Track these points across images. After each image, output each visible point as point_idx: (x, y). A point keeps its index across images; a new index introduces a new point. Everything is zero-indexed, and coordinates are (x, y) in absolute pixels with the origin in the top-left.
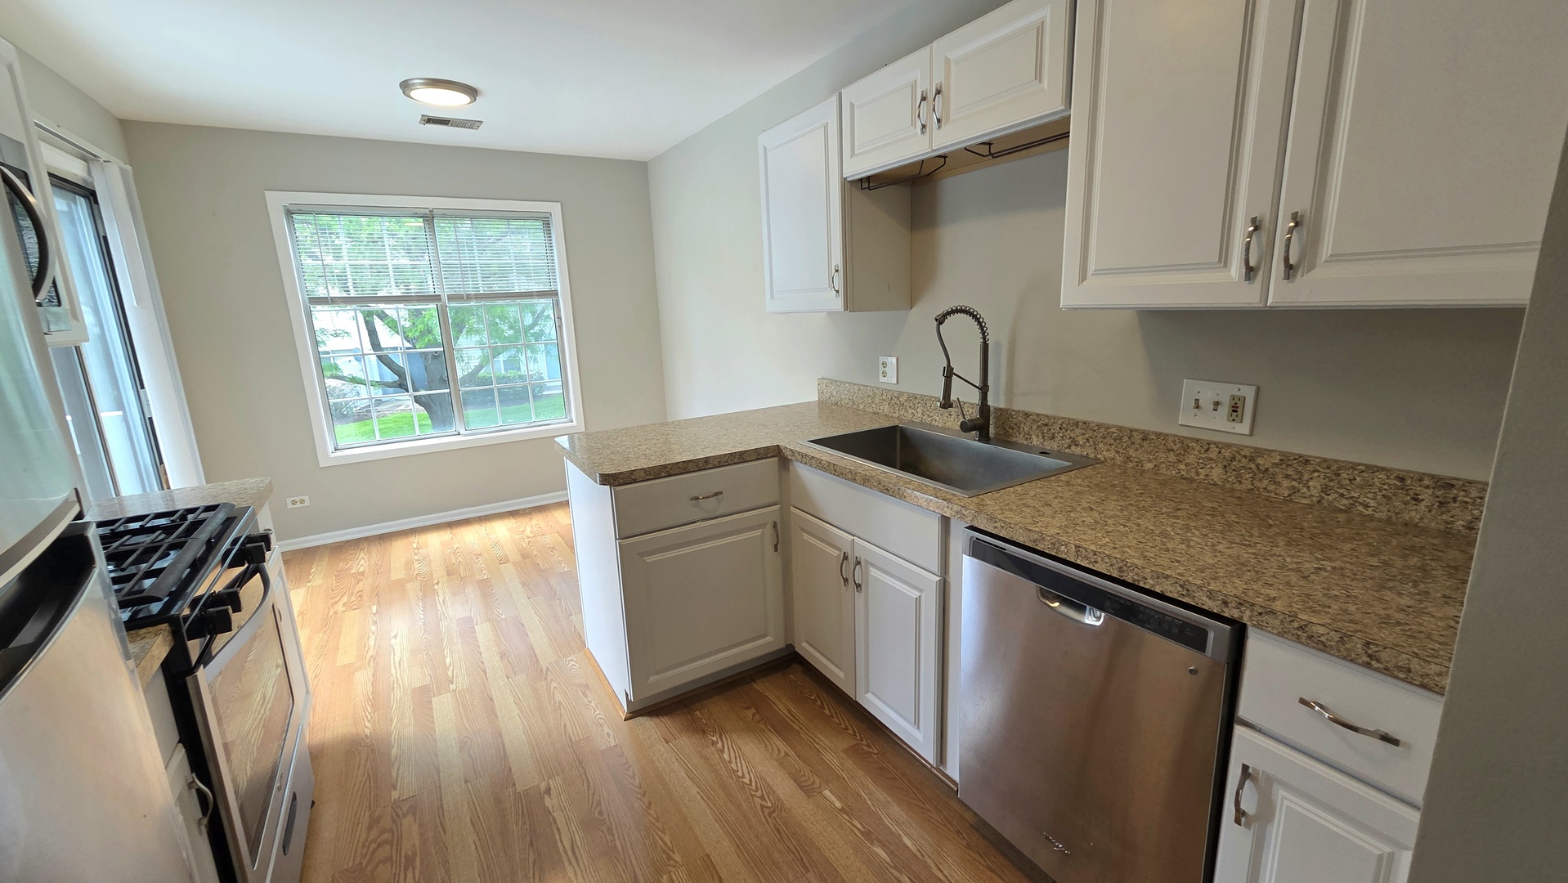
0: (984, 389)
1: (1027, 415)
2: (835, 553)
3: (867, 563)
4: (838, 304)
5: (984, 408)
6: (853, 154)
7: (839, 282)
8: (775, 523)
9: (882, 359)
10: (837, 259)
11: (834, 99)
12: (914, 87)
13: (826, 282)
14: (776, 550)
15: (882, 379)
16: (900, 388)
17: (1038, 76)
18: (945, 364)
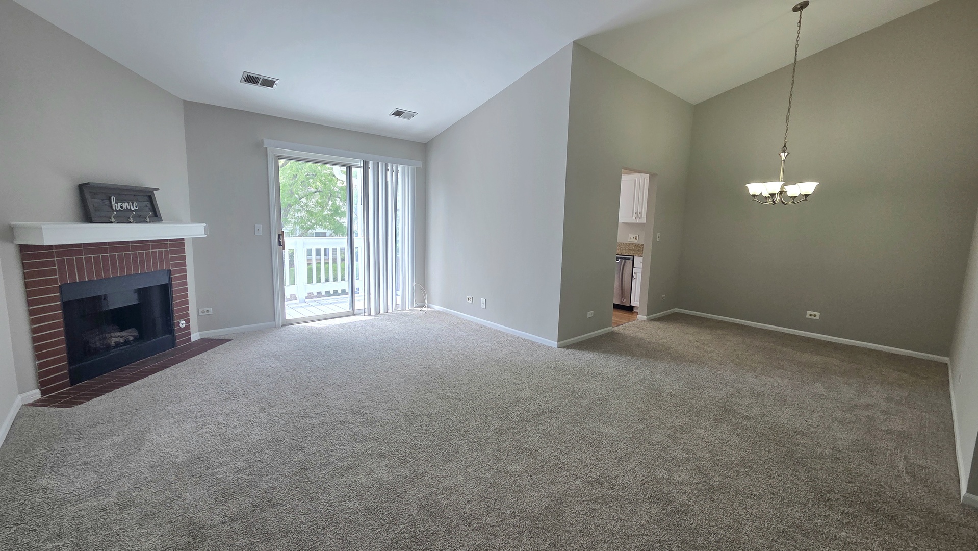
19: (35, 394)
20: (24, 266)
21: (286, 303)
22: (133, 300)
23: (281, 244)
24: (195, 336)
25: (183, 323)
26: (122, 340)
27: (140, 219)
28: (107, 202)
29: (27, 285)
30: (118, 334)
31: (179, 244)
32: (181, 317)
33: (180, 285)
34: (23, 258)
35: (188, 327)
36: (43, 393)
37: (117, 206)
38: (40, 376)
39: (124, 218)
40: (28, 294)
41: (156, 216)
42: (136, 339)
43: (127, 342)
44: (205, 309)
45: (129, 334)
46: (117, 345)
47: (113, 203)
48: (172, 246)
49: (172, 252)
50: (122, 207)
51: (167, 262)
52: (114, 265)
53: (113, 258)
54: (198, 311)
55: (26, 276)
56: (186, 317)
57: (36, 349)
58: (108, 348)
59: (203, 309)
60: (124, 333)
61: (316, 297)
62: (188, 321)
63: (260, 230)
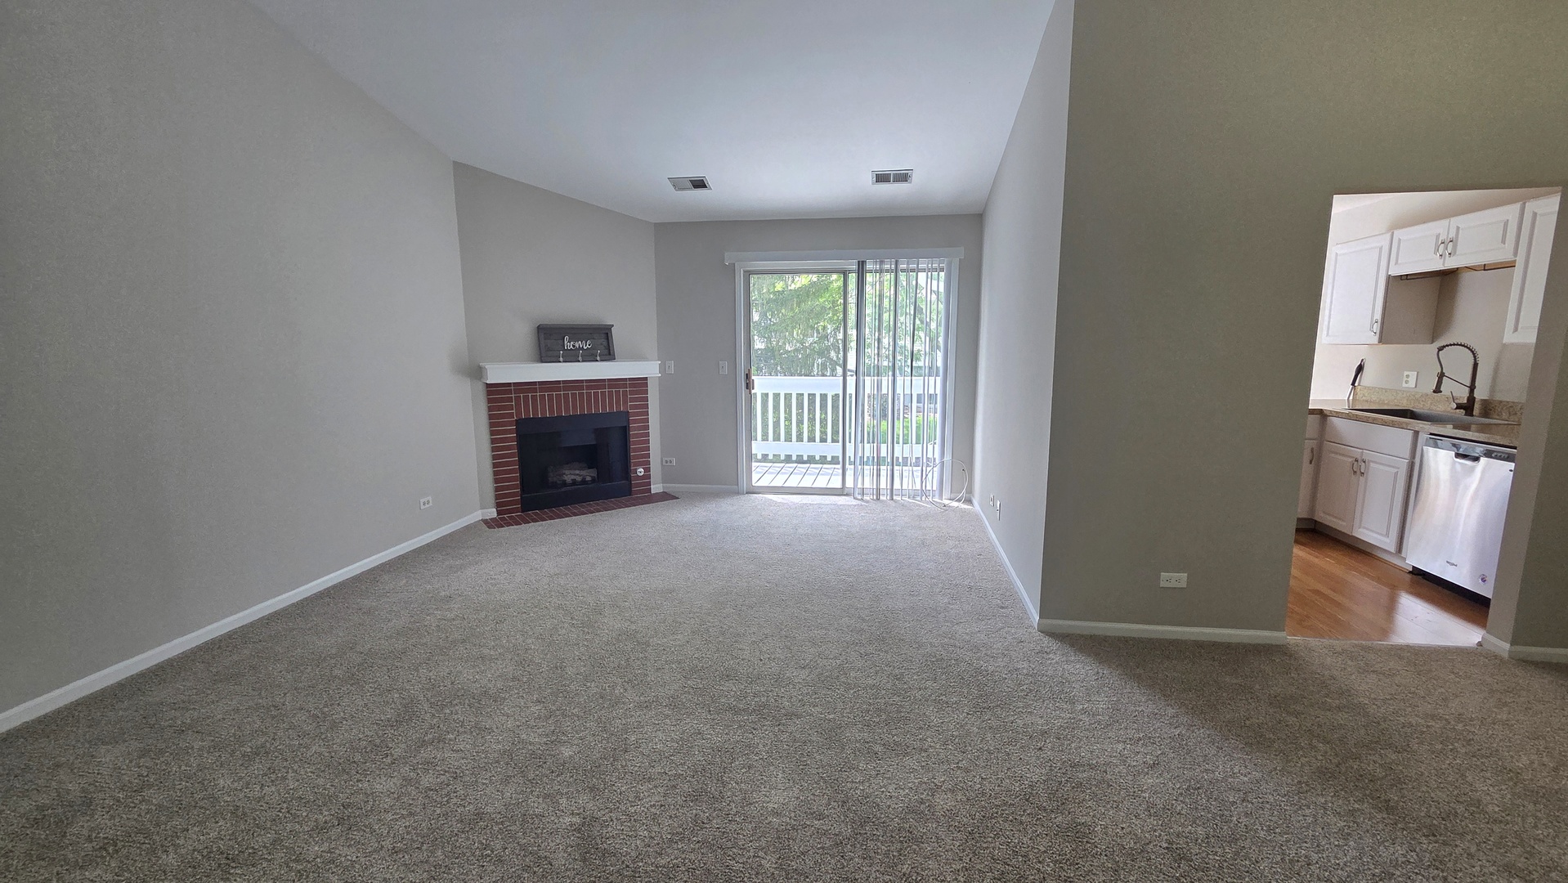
0: (1472, 388)
1: (1501, 402)
2: (1350, 460)
3: (1369, 461)
4: (1375, 339)
5: (1471, 399)
6: (1396, 263)
7: (1377, 328)
8: (1312, 449)
9: (1406, 373)
10: (1378, 316)
11: (1389, 234)
12: (1438, 236)
13: (1368, 326)
14: (1311, 463)
15: (1404, 385)
16: (1417, 390)
17: (1503, 242)
18: (1440, 371)
19: (492, 513)
20: (489, 401)
21: (754, 464)
22: (590, 440)
23: (749, 385)
24: (656, 488)
25: (641, 471)
26: (579, 479)
27: (590, 357)
28: (562, 341)
29: (491, 417)
30: (577, 472)
31: (640, 384)
32: (639, 464)
33: (639, 428)
34: (489, 393)
35: (647, 476)
36: (499, 513)
37: (569, 345)
38: (497, 497)
39: (572, 357)
40: (492, 425)
41: (609, 355)
42: (593, 480)
43: (584, 482)
44: (668, 459)
45: (589, 474)
46: (574, 482)
47: (566, 343)
48: (632, 385)
49: (632, 393)
50: (574, 346)
51: (625, 402)
52: (566, 402)
53: (566, 396)
54: (662, 461)
55: (490, 409)
56: (647, 465)
57: (495, 473)
58: (564, 484)
59: (666, 459)
60: (584, 473)
61: (830, 463)
62: (647, 470)
63: (725, 366)
